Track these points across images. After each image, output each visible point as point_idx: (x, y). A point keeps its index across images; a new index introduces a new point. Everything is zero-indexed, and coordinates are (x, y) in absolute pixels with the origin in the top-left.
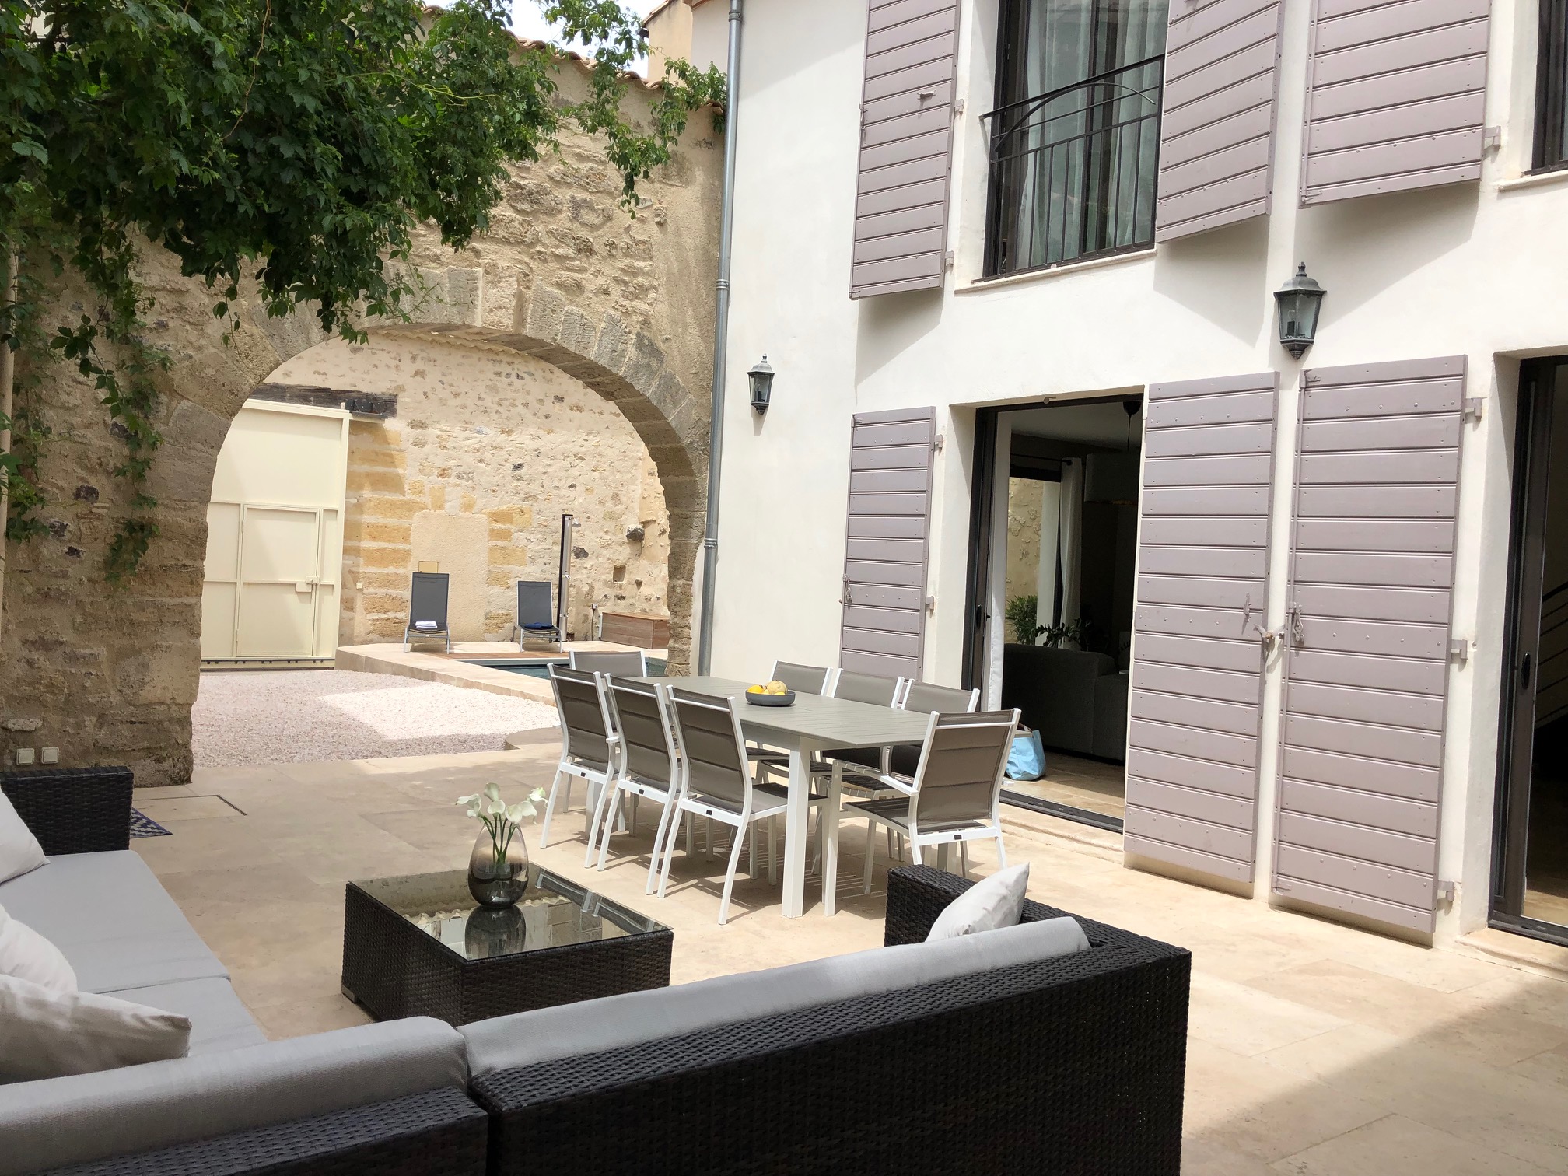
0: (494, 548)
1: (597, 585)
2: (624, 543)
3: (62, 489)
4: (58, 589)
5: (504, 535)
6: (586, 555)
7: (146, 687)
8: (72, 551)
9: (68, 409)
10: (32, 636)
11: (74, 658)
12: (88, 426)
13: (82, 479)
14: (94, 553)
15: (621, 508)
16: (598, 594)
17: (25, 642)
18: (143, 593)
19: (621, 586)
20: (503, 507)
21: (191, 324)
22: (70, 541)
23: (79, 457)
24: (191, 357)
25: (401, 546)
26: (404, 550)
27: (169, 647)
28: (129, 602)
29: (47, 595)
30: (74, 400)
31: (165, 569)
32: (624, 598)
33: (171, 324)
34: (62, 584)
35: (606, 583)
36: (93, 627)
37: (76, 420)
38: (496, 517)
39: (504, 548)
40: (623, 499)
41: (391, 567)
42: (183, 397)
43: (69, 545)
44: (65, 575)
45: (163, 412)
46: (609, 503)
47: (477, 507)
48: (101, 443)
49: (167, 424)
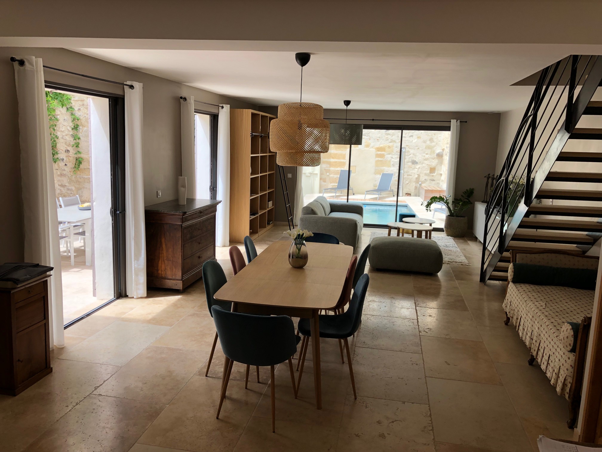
0: (377, 161)
1: (421, 175)
2: (435, 158)
3: (62, 150)
4: (64, 173)
5: (382, 156)
6: (417, 163)
7: (83, 197)
8: (66, 165)
9: (62, 132)
10: (60, 184)
11: (68, 189)
12: (66, 135)
13: (66, 148)
14: (71, 165)
15: (433, 144)
16: (422, 178)
17: (59, 185)
18: (80, 175)
19: (433, 176)
20: (381, 146)
21: (86, 108)
22: (65, 162)
23: (65, 143)
24: (86, 116)
25: (342, 160)
26: (343, 162)
27: (87, 188)
28: (78, 177)
29: (62, 175)
30: (63, 130)
31: (85, 169)
32: (434, 180)
33: (81, 109)
34: (64, 172)
35: (426, 174)
36: (71, 182)
37: (64, 134)
38: (379, 149)
39: (382, 161)
40: (435, 140)
41: (339, 168)
42: (85, 127)
43: (65, 163)
44: (65, 170)
45: (81, 131)
46: (428, 142)
47: (371, 146)
48: (69, 139)
49: (82, 133)
